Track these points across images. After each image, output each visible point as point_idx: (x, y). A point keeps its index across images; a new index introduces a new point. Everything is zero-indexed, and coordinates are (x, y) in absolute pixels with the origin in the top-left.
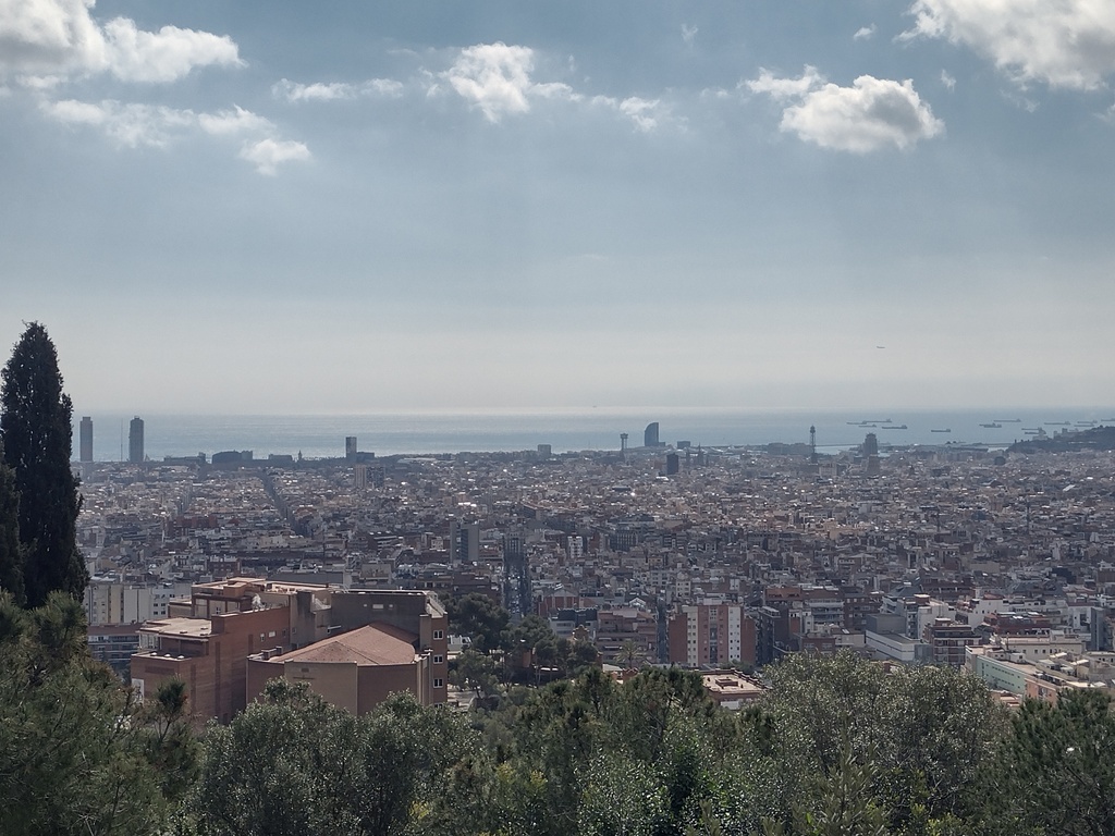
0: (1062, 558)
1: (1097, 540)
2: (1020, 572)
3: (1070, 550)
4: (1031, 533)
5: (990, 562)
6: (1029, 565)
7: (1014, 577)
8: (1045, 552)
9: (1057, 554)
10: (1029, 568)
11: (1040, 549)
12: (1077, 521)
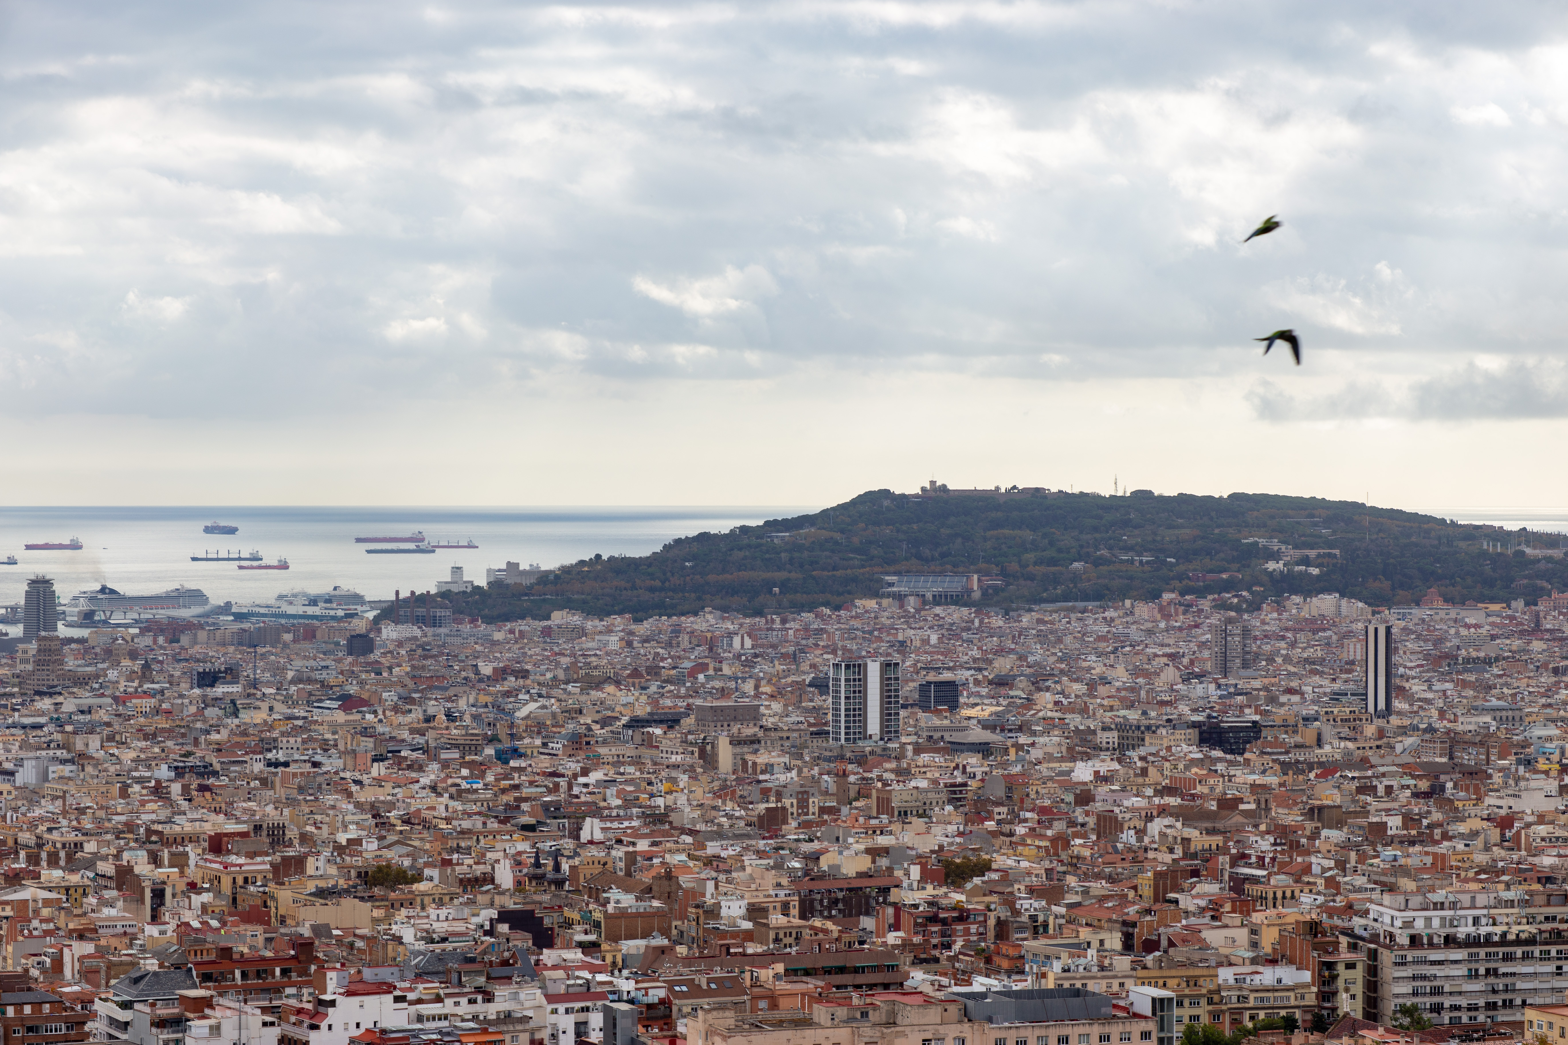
0: (518, 883)
1: (598, 836)
2: (424, 924)
3: (537, 865)
4: (443, 825)
5: (348, 902)
6: (440, 903)
7: (408, 935)
8: (479, 870)
9: (505, 876)
10: (443, 912)
11: (466, 865)
12: (550, 791)
